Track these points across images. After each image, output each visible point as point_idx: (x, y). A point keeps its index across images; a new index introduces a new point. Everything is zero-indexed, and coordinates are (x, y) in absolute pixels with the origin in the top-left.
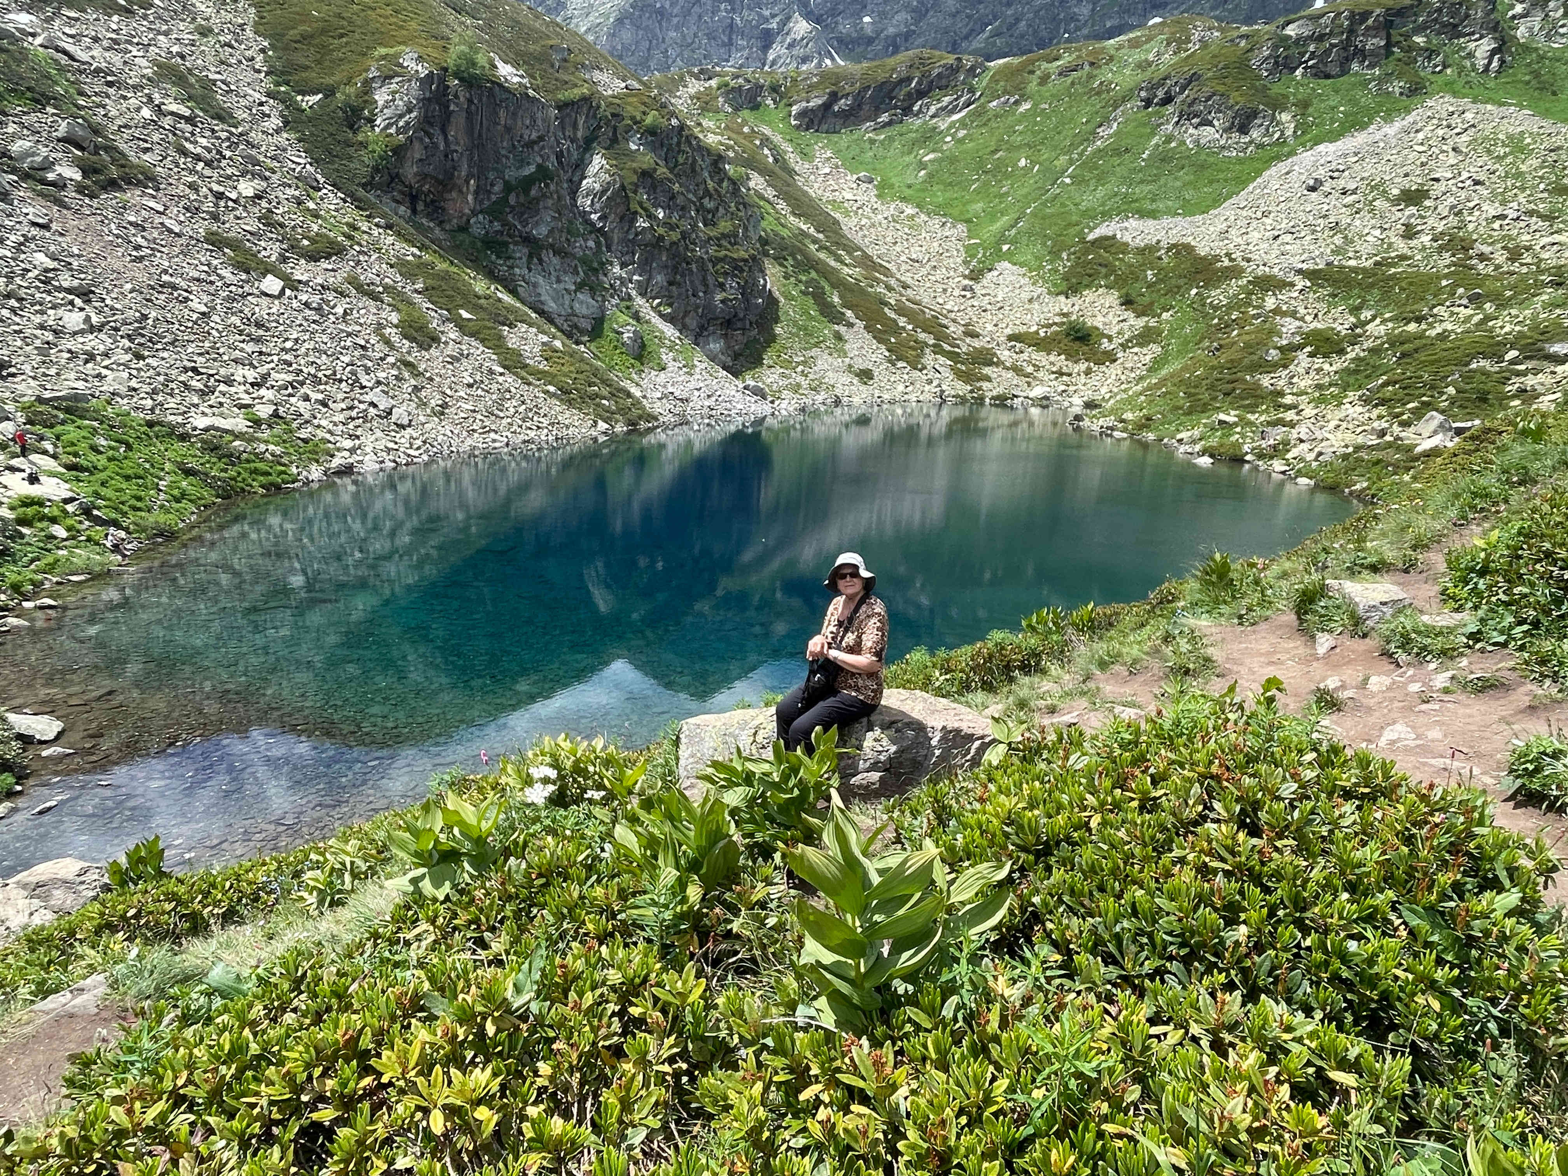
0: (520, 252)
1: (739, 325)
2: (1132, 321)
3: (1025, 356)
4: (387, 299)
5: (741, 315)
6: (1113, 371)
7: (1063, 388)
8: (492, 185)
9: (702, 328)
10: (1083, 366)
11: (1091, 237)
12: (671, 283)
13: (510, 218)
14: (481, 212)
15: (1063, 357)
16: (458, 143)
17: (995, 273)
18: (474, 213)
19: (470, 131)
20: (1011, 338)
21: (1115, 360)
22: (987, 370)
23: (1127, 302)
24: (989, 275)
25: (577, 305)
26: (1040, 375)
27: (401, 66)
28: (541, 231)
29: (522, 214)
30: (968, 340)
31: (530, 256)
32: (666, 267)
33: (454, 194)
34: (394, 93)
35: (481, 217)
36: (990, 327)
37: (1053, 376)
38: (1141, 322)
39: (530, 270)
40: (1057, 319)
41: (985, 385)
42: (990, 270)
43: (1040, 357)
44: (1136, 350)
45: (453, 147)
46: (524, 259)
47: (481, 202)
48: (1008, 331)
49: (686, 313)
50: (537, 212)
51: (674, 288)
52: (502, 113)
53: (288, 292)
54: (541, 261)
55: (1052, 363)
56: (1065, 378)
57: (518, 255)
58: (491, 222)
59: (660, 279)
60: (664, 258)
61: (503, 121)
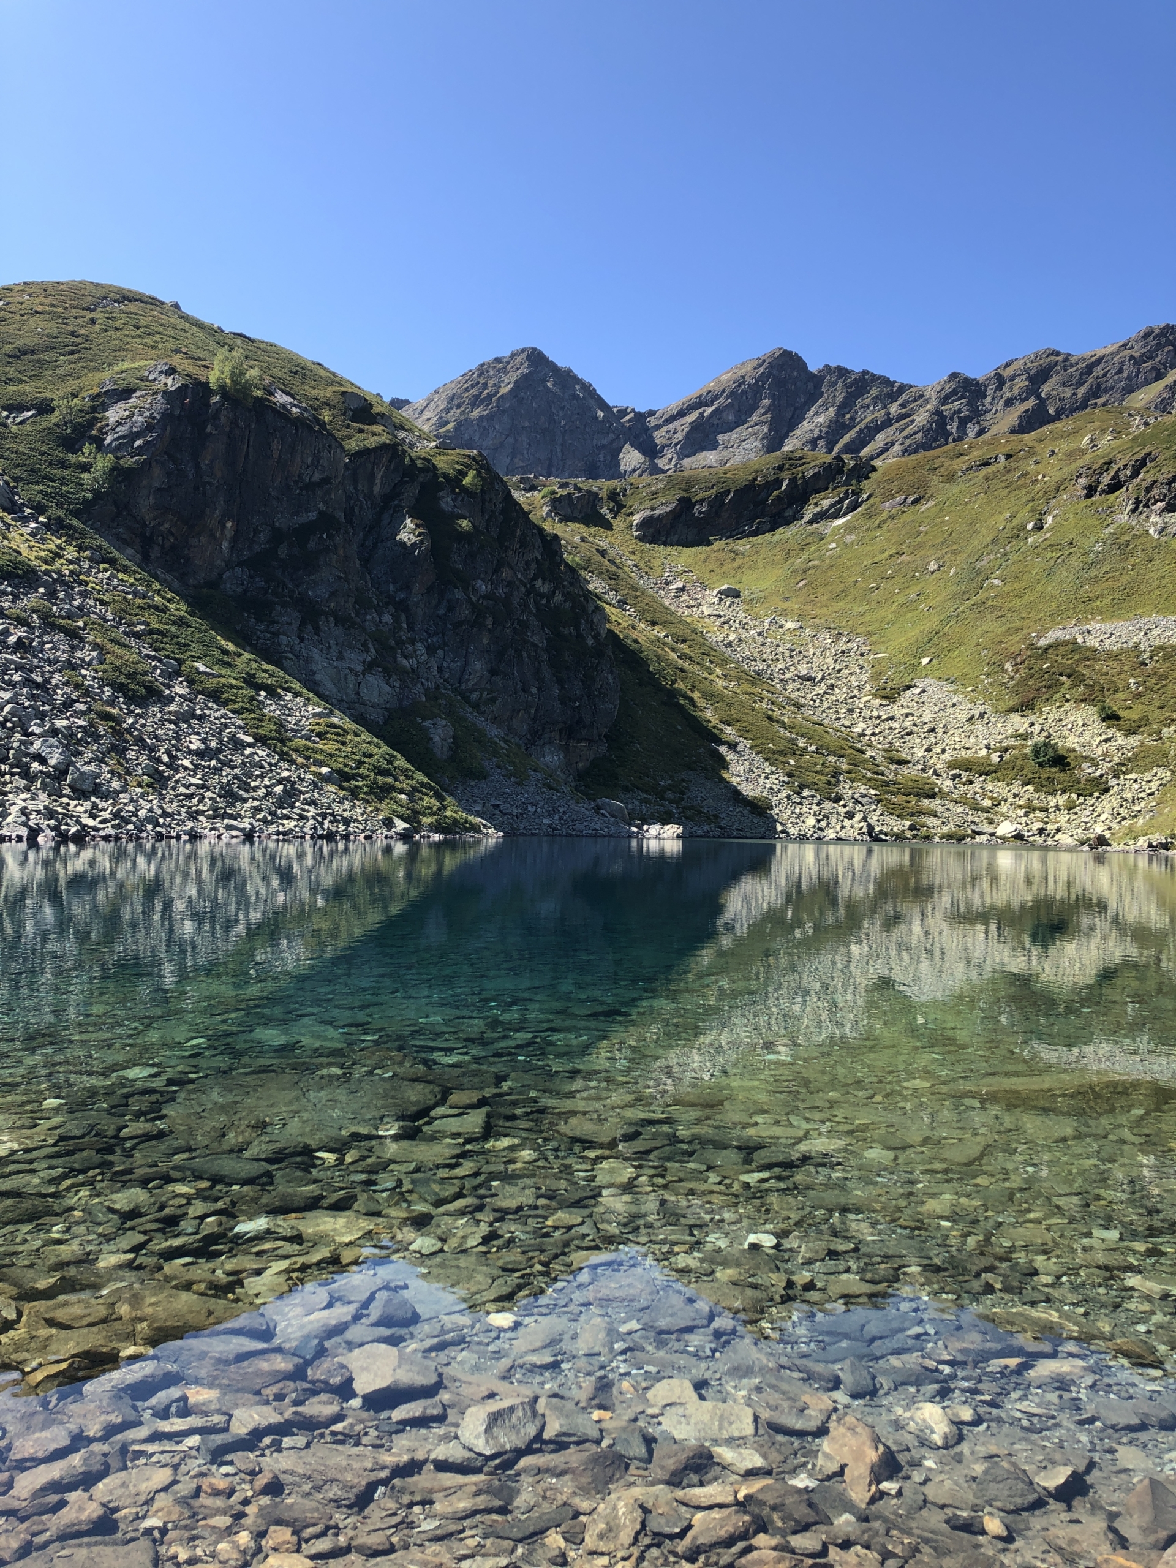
0: (290, 616)
1: (584, 734)
2: (1121, 741)
3: (976, 786)
5: (587, 722)
6: (1107, 804)
7: (1040, 825)
8: (256, 532)
9: (535, 734)
10: (1061, 799)
11: (1043, 642)
12: (493, 672)
13: (278, 573)
14: (240, 564)
15: (1030, 787)
16: (213, 475)
17: (917, 691)
18: (229, 566)
19: (231, 461)
20: (952, 765)
21: (1107, 790)
22: (926, 803)
23: (1110, 717)
24: (908, 694)
25: (364, 692)
26: (1003, 808)
27: (145, 379)
28: (319, 593)
29: (294, 570)
30: (893, 767)
31: (303, 623)
32: (488, 652)
33: (203, 539)
34: (132, 408)
35: (238, 570)
36: (920, 753)
37: (1021, 812)
38: (1134, 741)
39: (302, 640)
40: (1012, 742)
41: (930, 821)
42: (909, 687)
43: (1000, 789)
44: (1133, 776)
45: (207, 479)
46: (295, 626)
47: (240, 552)
48: (946, 757)
49: (514, 713)
50: (316, 568)
51: (498, 680)
52: (275, 445)
54: (317, 631)
55: (1015, 795)
56: (1038, 814)
57: (285, 619)
58: (251, 577)
59: (479, 666)
60: (485, 641)
61: (276, 454)
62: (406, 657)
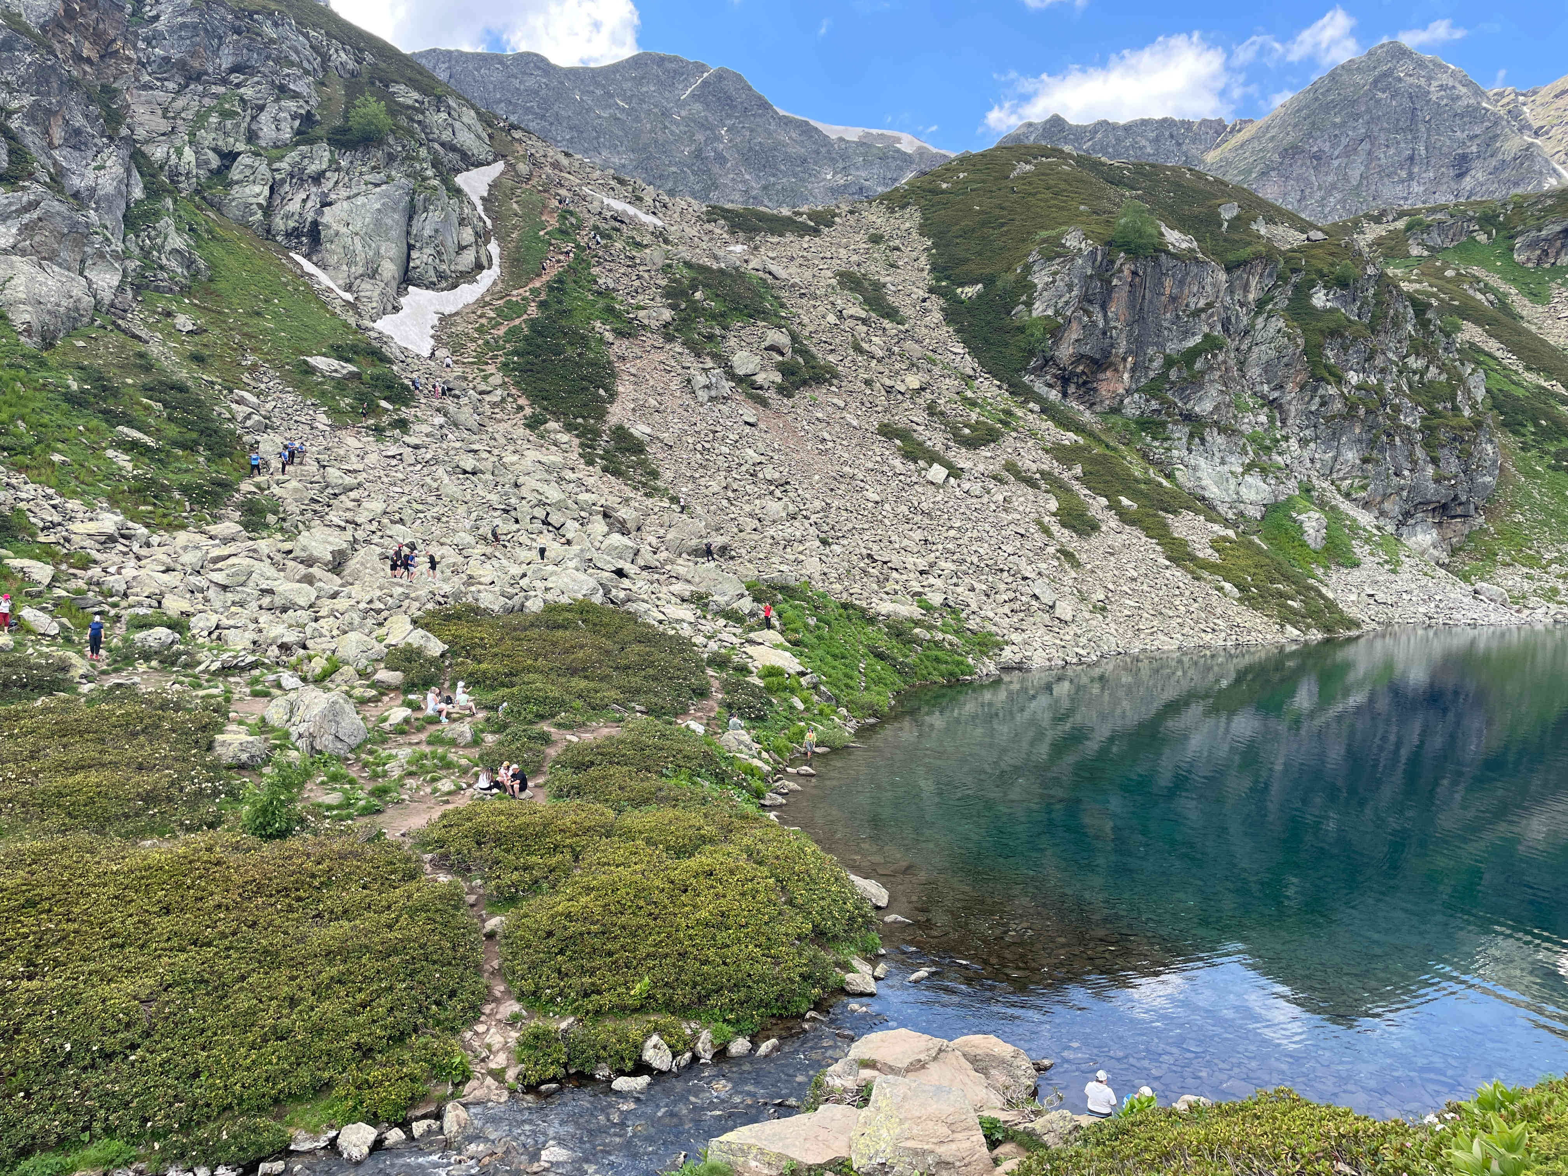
0: (1180, 432)
1: (1459, 510)
4: (1044, 486)
5: (1464, 498)
8: (1151, 360)
9: (1407, 515)
12: (1365, 461)
13: (1169, 394)
14: (1137, 391)
16: (1118, 320)
18: (1129, 392)
19: (1132, 305)
25: (1243, 490)
27: (1064, 246)
28: (1204, 407)
29: (1183, 390)
31: (1191, 436)
32: (1360, 441)
33: (1109, 374)
34: (1056, 273)
35: (1136, 396)
39: (1190, 451)
45: (1112, 324)
46: (1184, 440)
47: (1138, 381)
49: (1386, 497)
50: (1201, 386)
51: (1370, 467)
52: (1168, 282)
53: (952, 480)
54: (1203, 441)
57: (1177, 435)
58: (1147, 401)
59: (1351, 456)
60: (1357, 431)
61: (1167, 292)
62: (1280, 454)
